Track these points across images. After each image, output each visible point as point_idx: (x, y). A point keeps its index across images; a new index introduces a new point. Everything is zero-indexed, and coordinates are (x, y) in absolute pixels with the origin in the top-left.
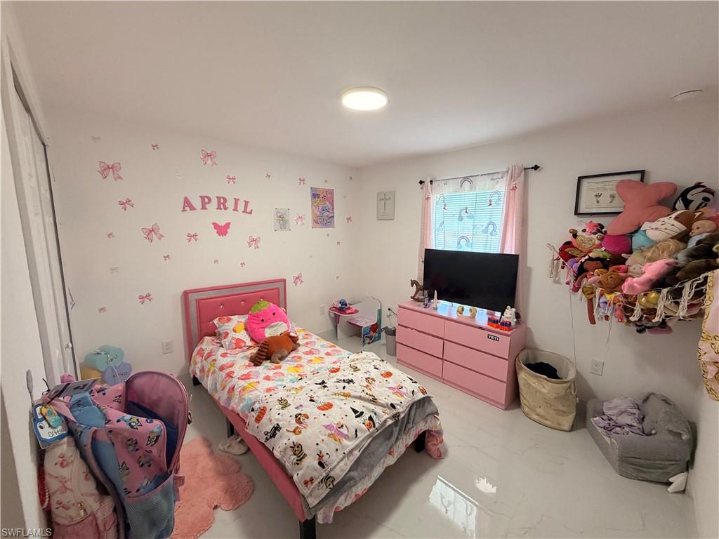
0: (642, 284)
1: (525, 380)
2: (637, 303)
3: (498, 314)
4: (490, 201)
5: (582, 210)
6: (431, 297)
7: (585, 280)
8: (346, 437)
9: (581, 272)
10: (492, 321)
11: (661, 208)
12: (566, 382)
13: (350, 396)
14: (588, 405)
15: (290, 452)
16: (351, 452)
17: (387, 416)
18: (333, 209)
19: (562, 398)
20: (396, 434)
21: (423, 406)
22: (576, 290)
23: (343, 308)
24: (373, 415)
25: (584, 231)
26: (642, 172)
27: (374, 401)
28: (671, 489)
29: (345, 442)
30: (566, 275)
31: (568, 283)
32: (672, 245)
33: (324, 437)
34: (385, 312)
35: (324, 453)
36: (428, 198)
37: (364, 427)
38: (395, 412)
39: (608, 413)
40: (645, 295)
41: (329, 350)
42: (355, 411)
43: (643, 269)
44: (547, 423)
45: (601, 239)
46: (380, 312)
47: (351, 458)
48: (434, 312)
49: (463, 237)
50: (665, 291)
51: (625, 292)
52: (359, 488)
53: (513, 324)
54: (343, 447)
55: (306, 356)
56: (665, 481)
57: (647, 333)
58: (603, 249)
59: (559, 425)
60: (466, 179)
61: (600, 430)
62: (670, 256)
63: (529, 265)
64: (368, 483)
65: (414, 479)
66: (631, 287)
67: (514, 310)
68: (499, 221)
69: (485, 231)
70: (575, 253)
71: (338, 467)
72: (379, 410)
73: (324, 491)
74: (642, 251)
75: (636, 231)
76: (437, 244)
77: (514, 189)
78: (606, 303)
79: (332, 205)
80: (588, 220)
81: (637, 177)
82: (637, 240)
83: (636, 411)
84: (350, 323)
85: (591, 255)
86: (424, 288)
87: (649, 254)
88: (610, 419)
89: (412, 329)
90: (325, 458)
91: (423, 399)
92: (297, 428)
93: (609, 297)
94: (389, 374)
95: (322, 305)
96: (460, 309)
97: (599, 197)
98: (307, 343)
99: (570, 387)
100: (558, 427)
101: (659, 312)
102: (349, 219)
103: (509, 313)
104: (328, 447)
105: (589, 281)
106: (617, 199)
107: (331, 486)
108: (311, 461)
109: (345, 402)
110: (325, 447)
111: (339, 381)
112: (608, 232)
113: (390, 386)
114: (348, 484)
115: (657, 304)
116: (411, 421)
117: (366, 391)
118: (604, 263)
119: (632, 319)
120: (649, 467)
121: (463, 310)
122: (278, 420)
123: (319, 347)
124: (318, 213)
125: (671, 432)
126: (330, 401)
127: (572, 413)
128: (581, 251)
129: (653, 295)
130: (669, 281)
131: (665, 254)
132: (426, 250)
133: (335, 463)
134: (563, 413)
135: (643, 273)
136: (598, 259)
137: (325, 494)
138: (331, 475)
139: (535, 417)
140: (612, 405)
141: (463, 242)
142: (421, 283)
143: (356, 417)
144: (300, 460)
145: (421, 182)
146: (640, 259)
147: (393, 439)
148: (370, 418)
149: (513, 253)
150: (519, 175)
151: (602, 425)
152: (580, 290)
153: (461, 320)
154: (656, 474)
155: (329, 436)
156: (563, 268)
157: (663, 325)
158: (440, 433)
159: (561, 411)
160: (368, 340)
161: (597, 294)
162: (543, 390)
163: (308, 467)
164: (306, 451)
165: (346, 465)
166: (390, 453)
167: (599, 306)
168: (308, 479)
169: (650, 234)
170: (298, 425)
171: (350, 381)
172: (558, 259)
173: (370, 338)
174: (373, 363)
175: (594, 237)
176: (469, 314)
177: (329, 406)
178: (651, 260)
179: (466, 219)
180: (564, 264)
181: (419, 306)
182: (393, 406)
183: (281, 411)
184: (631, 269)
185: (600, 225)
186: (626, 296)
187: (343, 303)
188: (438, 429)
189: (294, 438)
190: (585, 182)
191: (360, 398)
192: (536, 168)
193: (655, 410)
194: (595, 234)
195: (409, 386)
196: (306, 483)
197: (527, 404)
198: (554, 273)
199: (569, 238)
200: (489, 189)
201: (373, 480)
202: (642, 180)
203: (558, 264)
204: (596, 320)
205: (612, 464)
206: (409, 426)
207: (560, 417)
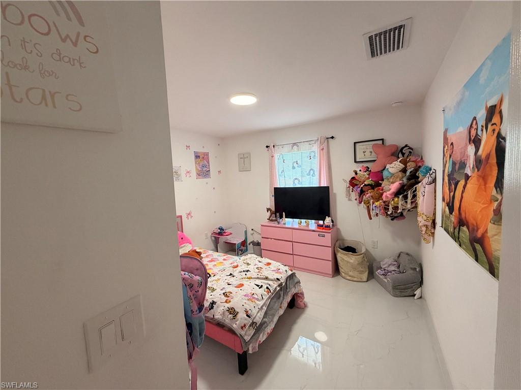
0: (391, 195)
1: (341, 257)
2: (390, 205)
3: (321, 222)
4: (310, 157)
5: (358, 160)
6: (281, 217)
7: (364, 196)
8: (258, 299)
9: (362, 193)
10: (320, 226)
11: (393, 157)
12: (362, 254)
13: (251, 278)
14: (373, 265)
15: (227, 313)
16: (262, 307)
17: (276, 285)
18: (209, 165)
19: (361, 264)
20: (282, 295)
21: (293, 278)
22: (360, 203)
23: (221, 232)
24: (268, 286)
25: (360, 171)
26: (383, 140)
27: (267, 278)
28: (416, 297)
29: (257, 302)
30: (354, 195)
31: (356, 200)
32: (400, 174)
33: (245, 301)
34: (250, 232)
35: (248, 309)
36: (273, 156)
37: (266, 293)
38: (280, 282)
39: (383, 267)
40: (393, 200)
41: (225, 257)
42: (258, 286)
43: (390, 187)
44: (355, 279)
45: (369, 175)
46: (246, 232)
47: (262, 311)
48: (284, 226)
49: (296, 179)
50: (401, 197)
51: (384, 200)
52: (269, 328)
53: (331, 226)
54: (257, 305)
55: (211, 263)
56: (413, 294)
57: (395, 221)
58: (370, 179)
59: (361, 279)
60: (294, 144)
61: (381, 277)
62: (400, 180)
63: (334, 192)
64: (272, 326)
65: (294, 322)
66: (387, 197)
67: (330, 218)
68: (316, 167)
69: (309, 174)
70: (358, 183)
71: (257, 316)
72: (270, 283)
73: (252, 332)
74: (388, 179)
75: (384, 169)
76: (281, 184)
77: (323, 149)
78: (376, 207)
79: (208, 163)
80: (361, 165)
81: (380, 142)
82: (385, 174)
83: (395, 263)
84: (226, 243)
85: (365, 183)
86: (275, 213)
87: (391, 180)
88: (385, 270)
89: (271, 239)
90: (250, 312)
91: (292, 274)
92: (227, 300)
93: (377, 204)
94: (269, 264)
95: (206, 232)
96: (300, 222)
97: (365, 152)
98: (207, 256)
99: (364, 257)
100: (360, 280)
101: (400, 207)
102: (219, 172)
103: (328, 220)
104: (249, 306)
105: (367, 196)
106: (373, 153)
107: (256, 328)
108: (242, 315)
109: (249, 281)
110: (248, 306)
111: (241, 272)
112: (372, 171)
113: (272, 269)
114: (264, 326)
115: (398, 204)
116: (288, 288)
117: (260, 274)
118: (372, 187)
119: (389, 213)
120: (404, 289)
121: (301, 222)
122: (211, 299)
123: (217, 257)
124: (200, 169)
125: (411, 268)
126: (241, 283)
127: (366, 271)
128: (360, 182)
129: (396, 199)
130: (401, 192)
131: (398, 179)
132: (274, 188)
133: (256, 314)
134: (362, 272)
135: (390, 189)
136: (369, 185)
137: (253, 333)
138: (254, 321)
139: (348, 278)
140: (384, 263)
141: (296, 182)
142: (273, 209)
143: (260, 288)
144: (235, 316)
145: (267, 147)
146: (388, 183)
147: (282, 298)
148: (267, 288)
149: (326, 186)
150: (324, 142)
151: (382, 274)
152: (363, 202)
153: (300, 228)
154: (409, 292)
155: (248, 300)
156: (352, 191)
157: (402, 214)
158: (302, 294)
159: (360, 271)
160: (240, 252)
161: (371, 203)
162: (352, 261)
163: (241, 319)
164: (237, 310)
165: (261, 314)
166: (280, 307)
167: (373, 209)
168: (243, 325)
169: (390, 170)
170: (227, 298)
171: (248, 271)
172: (349, 187)
173: (242, 250)
174: (257, 260)
175: (365, 173)
176: (305, 224)
177: (242, 285)
178: (393, 183)
179: (297, 168)
180: (353, 189)
181: (274, 223)
182: (278, 279)
183: (211, 294)
184: (384, 188)
185: (367, 167)
186: (384, 202)
187: (221, 229)
188: (301, 291)
189: (227, 305)
190: (357, 145)
191: (258, 278)
192: (332, 138)
193: (404, 260)
194: (366, 172)
195: (283, 268)
196: (242, 328)
197: (344, 271)
198: (348, 195)
199: (353, 175)
200: (308, 150)
201: (274, 323)
202: (383, 144)
203: (349, 189)
204: (372, 217)
205: (389, 292)
206: (288, 290)
207: (361, 275)
